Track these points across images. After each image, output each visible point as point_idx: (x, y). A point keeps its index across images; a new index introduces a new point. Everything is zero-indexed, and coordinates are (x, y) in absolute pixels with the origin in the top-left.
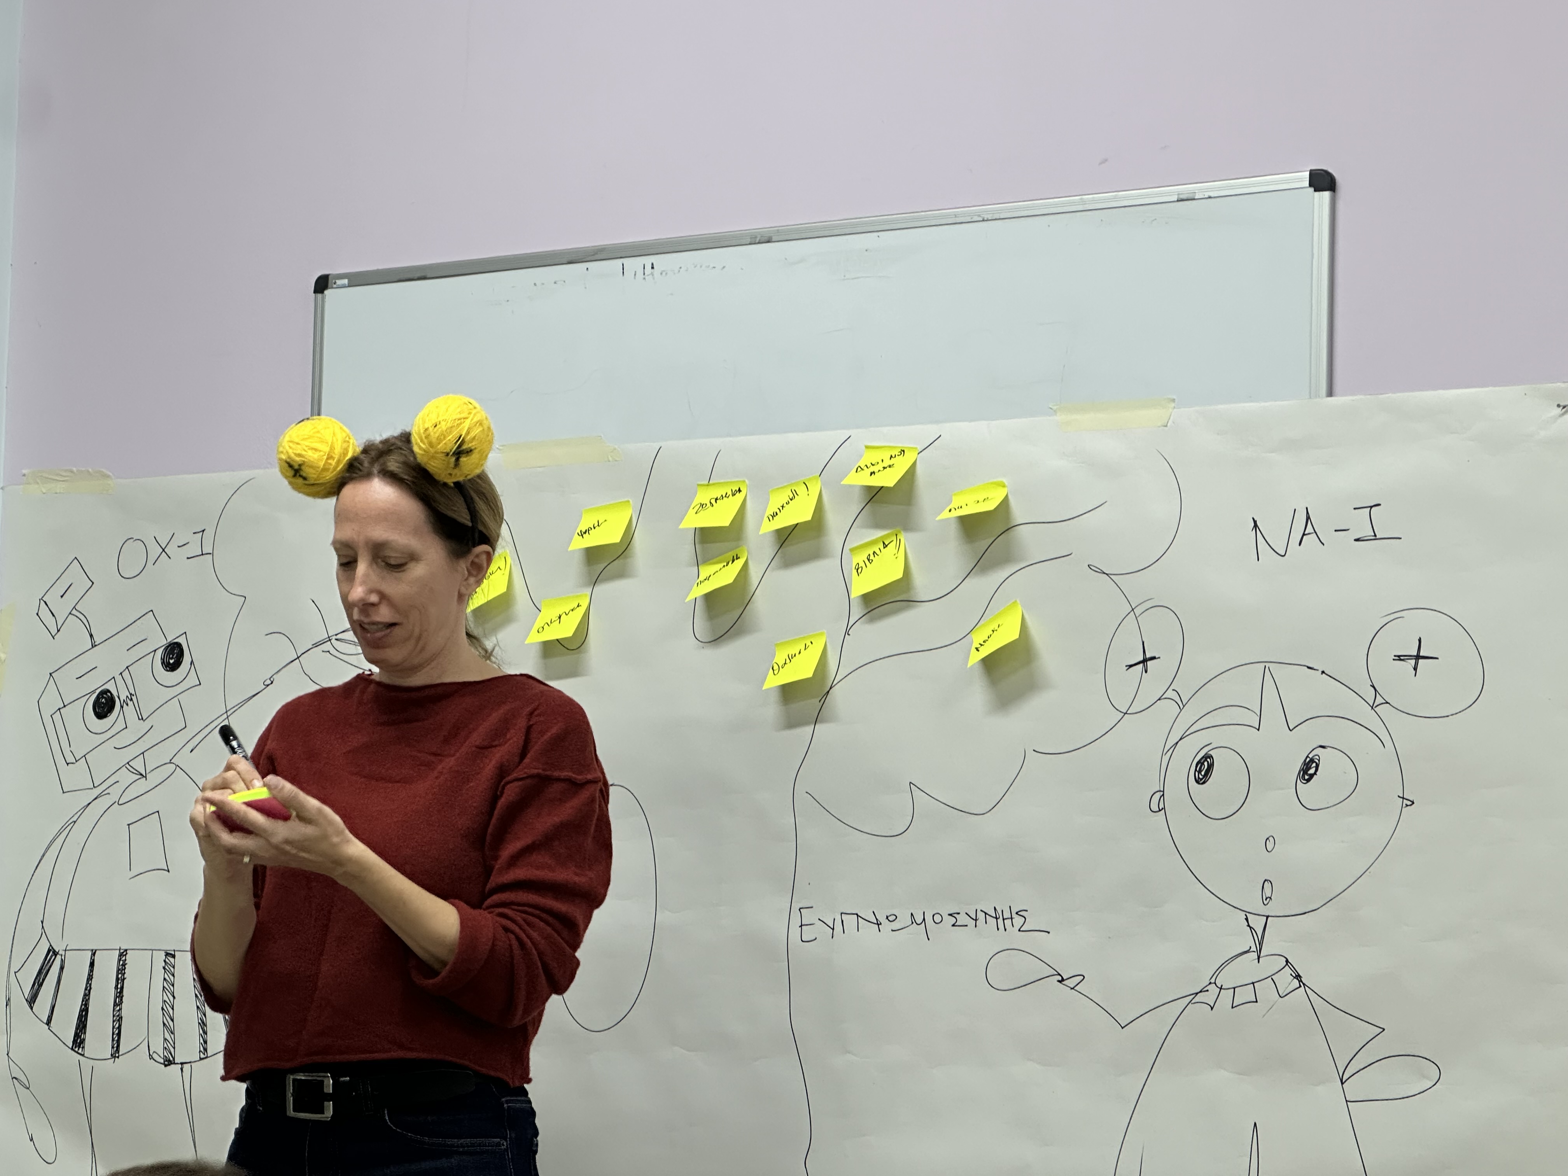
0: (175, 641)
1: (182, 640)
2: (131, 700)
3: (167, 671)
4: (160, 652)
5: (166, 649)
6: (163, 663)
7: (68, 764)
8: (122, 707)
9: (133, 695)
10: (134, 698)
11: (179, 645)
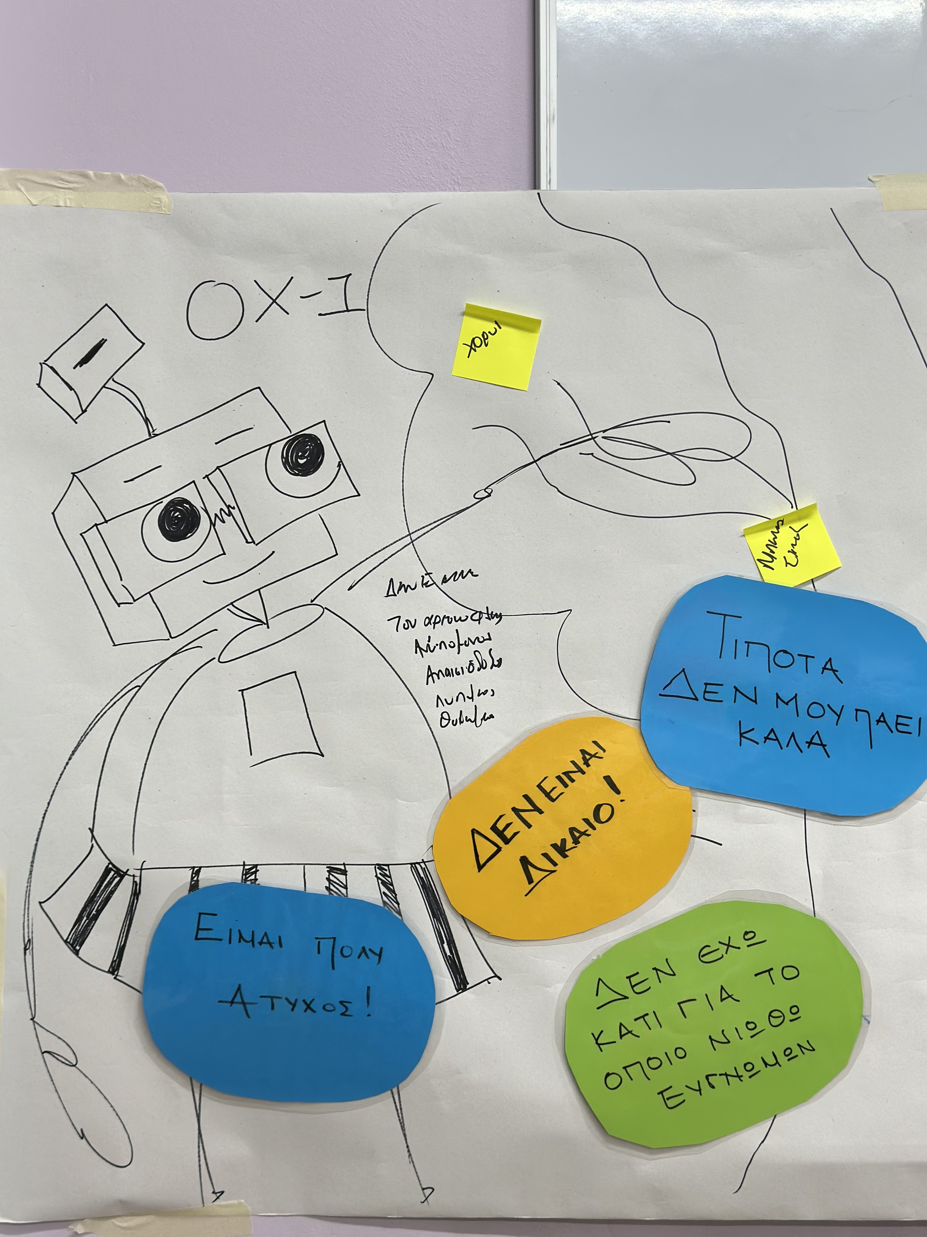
0: (306, 432)
1: (319, 432)
2: (230, 514)
3: (295, 474)
4: (278, 449)
5: (289, 444)
6: (285, 463)
7: (119, 605)
8: (213, 524)
9: (234, 508)
10: (235, 512)
11: (314, 439)
